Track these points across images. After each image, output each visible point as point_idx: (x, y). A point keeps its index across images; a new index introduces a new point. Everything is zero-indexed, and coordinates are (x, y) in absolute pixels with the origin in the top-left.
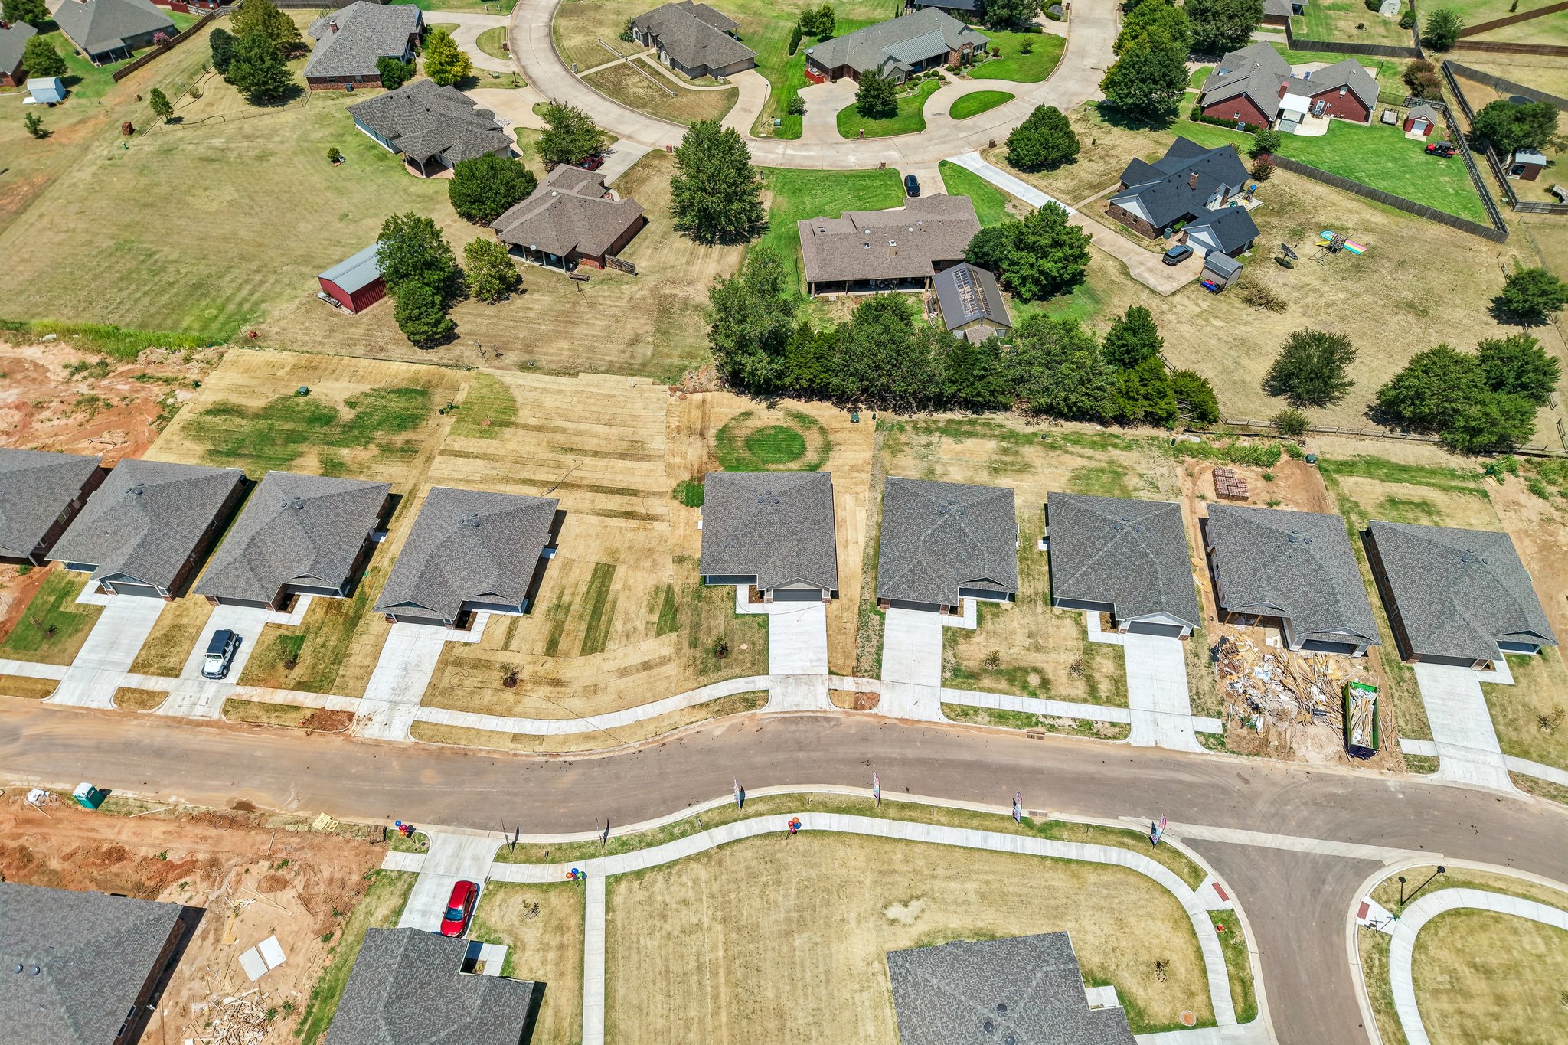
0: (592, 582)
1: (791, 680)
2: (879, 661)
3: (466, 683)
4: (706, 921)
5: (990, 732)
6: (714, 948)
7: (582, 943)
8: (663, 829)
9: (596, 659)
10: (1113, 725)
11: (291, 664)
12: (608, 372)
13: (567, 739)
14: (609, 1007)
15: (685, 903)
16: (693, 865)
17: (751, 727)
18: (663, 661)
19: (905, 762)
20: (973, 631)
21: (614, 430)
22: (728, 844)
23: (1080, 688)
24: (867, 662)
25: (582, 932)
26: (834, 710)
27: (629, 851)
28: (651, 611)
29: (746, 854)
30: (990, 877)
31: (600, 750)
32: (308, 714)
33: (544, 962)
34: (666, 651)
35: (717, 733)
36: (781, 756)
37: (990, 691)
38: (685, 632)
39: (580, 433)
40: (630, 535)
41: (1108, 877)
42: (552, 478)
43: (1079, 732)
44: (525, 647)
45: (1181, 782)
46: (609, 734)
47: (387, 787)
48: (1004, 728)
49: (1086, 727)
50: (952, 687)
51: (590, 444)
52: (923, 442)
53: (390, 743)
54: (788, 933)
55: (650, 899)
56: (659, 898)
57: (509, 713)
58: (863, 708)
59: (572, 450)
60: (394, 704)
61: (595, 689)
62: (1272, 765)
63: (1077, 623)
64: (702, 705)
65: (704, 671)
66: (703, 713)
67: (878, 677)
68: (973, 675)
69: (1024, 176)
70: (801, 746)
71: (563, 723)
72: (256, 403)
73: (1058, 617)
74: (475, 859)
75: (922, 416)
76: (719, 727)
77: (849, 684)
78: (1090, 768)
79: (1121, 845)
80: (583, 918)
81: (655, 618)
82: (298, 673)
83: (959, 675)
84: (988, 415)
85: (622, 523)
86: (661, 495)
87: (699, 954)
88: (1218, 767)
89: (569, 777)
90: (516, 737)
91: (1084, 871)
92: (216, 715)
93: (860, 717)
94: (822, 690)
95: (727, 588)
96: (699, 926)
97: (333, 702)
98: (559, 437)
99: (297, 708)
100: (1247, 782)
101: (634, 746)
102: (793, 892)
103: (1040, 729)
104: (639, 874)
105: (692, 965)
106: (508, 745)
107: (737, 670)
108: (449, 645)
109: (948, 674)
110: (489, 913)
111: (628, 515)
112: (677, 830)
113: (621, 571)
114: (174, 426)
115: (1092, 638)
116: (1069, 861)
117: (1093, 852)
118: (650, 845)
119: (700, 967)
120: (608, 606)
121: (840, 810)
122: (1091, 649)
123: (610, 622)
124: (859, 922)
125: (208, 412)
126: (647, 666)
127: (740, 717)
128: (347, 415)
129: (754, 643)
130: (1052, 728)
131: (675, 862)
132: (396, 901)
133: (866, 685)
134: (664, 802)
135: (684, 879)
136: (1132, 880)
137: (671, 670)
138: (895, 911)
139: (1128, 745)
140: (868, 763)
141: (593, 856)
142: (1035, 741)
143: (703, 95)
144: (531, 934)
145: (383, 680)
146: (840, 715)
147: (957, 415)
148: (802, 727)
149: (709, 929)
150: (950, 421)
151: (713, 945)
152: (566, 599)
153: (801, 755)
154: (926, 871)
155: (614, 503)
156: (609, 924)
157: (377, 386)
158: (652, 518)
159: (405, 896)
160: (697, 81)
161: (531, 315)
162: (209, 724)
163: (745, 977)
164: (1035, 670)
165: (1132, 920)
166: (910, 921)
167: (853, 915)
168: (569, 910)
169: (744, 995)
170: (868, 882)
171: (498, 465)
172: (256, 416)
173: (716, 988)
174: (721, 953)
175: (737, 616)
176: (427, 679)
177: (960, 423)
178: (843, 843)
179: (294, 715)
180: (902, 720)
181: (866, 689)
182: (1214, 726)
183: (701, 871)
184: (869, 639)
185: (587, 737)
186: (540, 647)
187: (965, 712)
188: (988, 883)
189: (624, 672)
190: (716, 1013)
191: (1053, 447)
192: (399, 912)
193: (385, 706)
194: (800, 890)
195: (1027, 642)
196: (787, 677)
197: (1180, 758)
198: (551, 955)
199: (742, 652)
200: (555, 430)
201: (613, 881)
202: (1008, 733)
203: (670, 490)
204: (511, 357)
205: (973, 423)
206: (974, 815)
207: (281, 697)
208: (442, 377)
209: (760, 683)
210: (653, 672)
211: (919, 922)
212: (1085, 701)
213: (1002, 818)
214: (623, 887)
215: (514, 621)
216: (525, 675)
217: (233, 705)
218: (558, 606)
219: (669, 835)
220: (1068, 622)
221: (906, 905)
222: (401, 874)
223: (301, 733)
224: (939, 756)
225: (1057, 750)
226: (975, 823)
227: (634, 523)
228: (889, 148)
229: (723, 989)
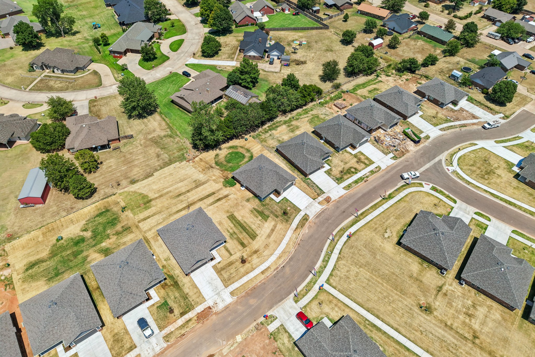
1: (308, 207)
2: (320, 189)
3: (232, 271)
5: (358, 187)
7: (339, 300)
8: (323, 261)
9: (258, 238)
10: (376, 168)
11: (171, 311)
12: (161, 168)
13: (275, 262)
17: (312, 224)
18: (275, 226)
19: (351, 206)
20: (331, 168)
22: (340, 252)
23: (363, 166)
24: (318, 191)
25: (336, 298)
26: (324, 207)
28: (257, 217)
29: (346, 250)
30: (393, 214)
31: (286, 258)
32: (196, 318)
34: (273, 223)
35: (307, 231)
36: (326, 225)
37: (348, 178)
38: (271, 215)
39: (176, 189)
40: (226, 204)
41: (409, 197)
42: (184, 205)
43: (373, 174)
44: (236, 250)
45: (399, 170)
46: (284, 252)
48: (359, 184)
49: (372, 172)
50: (340, 183)
51: (183, 190)
52: (269, 135)
53: (230, 304)
54: (375, 258)
57: (253, 269)
58: (329, 201)
59: (180, 195)
60: (218, 294)
61: (267, 246)
63: (347, 152)
64: (296, 228)
65: (287, 221)
66: (299, 230)
67: (324, 193)
68: (341, 178)
69: (212, 59)
70: (328, 220)
71: (270, 259)
72: (45, 254)
73: (342, 154)
74: (291, 307)
76: (305, 230)
77: (320, 199)
78: (382, 180)
79: (404, 189)
80: (333, 295)
81: (260, 218)
82: (177, 312)
83: (339, 180)
85: (220, 203)
86: (221, 189)
89: (287, 270)
90: (263, 273)
91: (405, 199)
92: (165, 345)
93: (331, 204)
94: (317, 204)
95: (268, 198)
97: (199, 309)
98: (171, 194)
99: (190, 320)
101: (293, 250)
102: (365, 249)
103: (365, 179)
107: (294, 215)
108: (214, 267)
109: (337, 181)
111: (219, 200)
112: (326, 259)
113: (236, 214)
115: (353, 154)
116: (400, 200)
117: (402, 195)
120: (245, 225)
121: (352, 225)
122: (355, 156)
124: (383, 243)
126: (273, 230)
127: (307, 224)
129: (290, 206)
130: (367, 177)
132: (286, 335)
133: (324, 196)
134: (316, 256)
135: (342, 267)
137: (279, 226)
138: (386, 235)
139: (383, 170)
140: (344, 212)
141: (316, 281)
142: (367, 182)
143: (85, 77)
144: (326, 309)
145: (207, 291)
146: (327, 207)
148: (322, 216)
152: (231, 231)
153: (330, 221)
154: (381, 223)
155: (211, 199)
156: (339, 291)
157: (87, 219)
158: (226, 196)
159: (286, 332)
160: (78, 73)
161: (114, 167)
162: (166, 349)
164: (351, 168)
165: (422, 201)
166: (391, 234)
167: (380, 243)
168: (327, 297)
170: (374, 234)
171: (162, 213)
173: (376, 281)
175: (278, 203)
176: (219, 280)
178: (360, 231)
179: (190, 323)
180: (339, 198)
182: (391, 155)
183: (341, 262)
184: (313, 186)
185: (280, 257)
186: (240, 247)
187: (349, 187)
188: (394, 215)
189: (269, 236)
191: (297, 119)
192: (290, 336)
193: (216, 297)
194: (365, 247)
195: (343, 163)
196: (306, 207)
197: (394, 165)
198: (336, 309)
199: (290, 210)
201: (328, 281)
202: (361, 184)
203: (222, 186)
204: (124, 183)
206: (375, 205)
208: (108, 202)
209: (302, 214)
211: (393, 233)
212: (366, 167)
213: (380, 201)
215: (225, 247)
216: (245, 257)
217: (167, 338)
218: (231, 234)
219: (326, 261)
220: (345, 153)
221: (387, 232)
222: (278, 329)
223: (200, 325)
224: (355, 199)
225: (373, 181)
226: (377, 206)
227: (224, 201)
229: (378, 280)
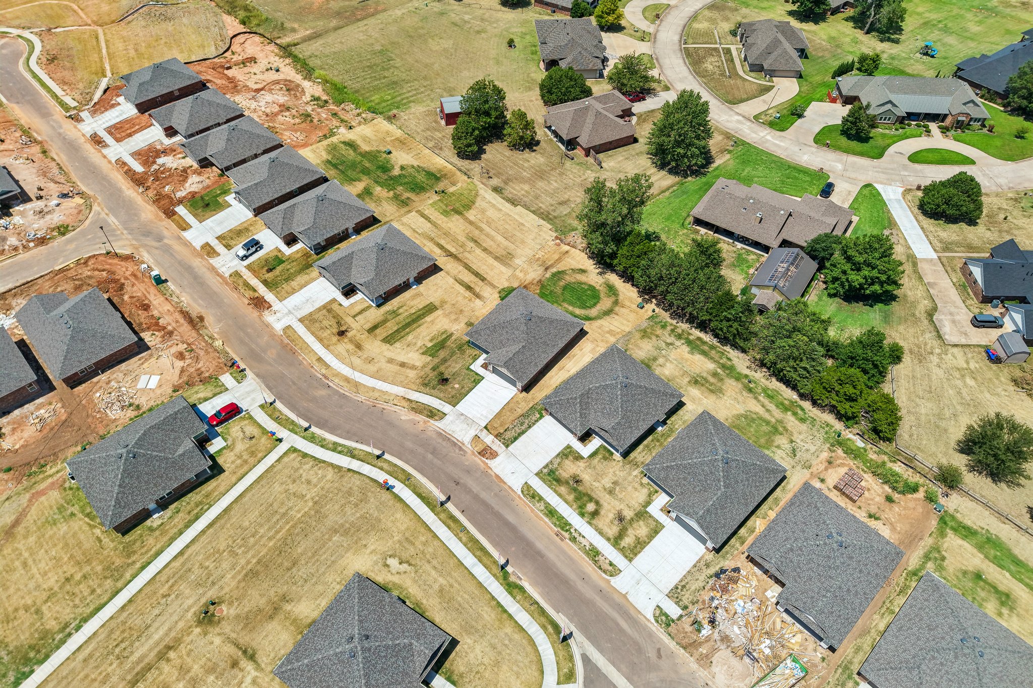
0: (420, 310)
1: (462, 417)
2: (516, 439)
3: (324, 322)
4: (308, 496)
5: (537, 516)
6: (299, 511)
7: (255, 466)
8: (335, 443)
9: (385, 347)
10: (611, 564)
11: (270, 270)
13: (338, 375)
14: (236, 501)
15: (309, 482)
16: (330, 469)
17: (421, 426)
18: (413, 367)
19: (476, 497)
20: (582, 458)
21: (506, 243)
22: (354, 471)
23: (613, 531)
24: (509, 435)
25: (259, 462)
26: (468, 447)
27: (312, 442)
28: (431, 340)
29: (356, 481)
30: (456, 585)
31: (346, 390)
32: (256, 295)
33: (233, 462)
34: (419, 364)
35: (403, 418)
36: (420, 450)
37: (560, 495)
38: (436, 360)
39: (488, 235)
40: (460, 298)
42: (453, 250)
43: (587, 553)
44: (362, 322)
45: (618, 624)
46: (357, 385)
47: (253, 346)
48: (547, 520)
49: (594, 553)
50: (541, 478)
51: (487, 243)
52: (669, 341)
53: (273, 328)
54: (336, 531)
55: (297, 470)
56: (301, 471)
57: (327, 347)
58: (483, 456)
59: (476, 241)
60: (290, 312)
61: (371, 361)
62: (688, 662)
63: (650, 495)
64: (409, 400)
65: (425, 385)
66: (406, 404)
67: (507, 446)
68: (558, 481)
69: (921, 217)
70: (434, 452)
71: (344, 366)
72: (365, 147)
73: (642, 484)
74: (253, 400)
75: (685, 326)
76: (406, 415)
77: (489, 439)
78: (572, 576)
79: (544, 627)
80: (265, 457)
81: (430, 345)
82: (270, 276)
83: (550, 475)
84: (728, 348)
86: (494, 287)
87: (291, 508)
88: (651, 635)
89: (322, 392)
90: (320, 359)
91: (508, 623)
92: (227, 275)
93: (478, 460)
94: (472, 433)
95: (477, 352)
96: (303, 496)
97: (269, 297)
98: (477, 232)
99: (255, 291)
100: (659, 656)
101: (361, 398)
102: (358, 515)
103: (566, 535)
104: (305, 455)
105: (282, 511)
106: (312, 360)
107: (442, 395)
108: (334, 300)
109: (545, 471)
110: (234, 427)
111: (469, 288)
112: (339, 448)
113: (439, 312)
114: (325, 143)
115: (649, 509)
116: (505, 611)
117: (523, 618)
118: (322, 446)
119: (284, 514)
120: (415, 325)
121: (419, 495)
122: (642, 514)
123: (408, 333)
124: (371, 553)
125: (344, 143)
126: (403, 365)
127: (421, 418)
128: (396, 172)
129: (463, 387)
130: (574, 539)
131: (324, 462)
132: (209, 395)
133: (497, 446)
134: (348, 432)
136: (529, 649)
137: (412, 374)
138: (393, 562)
139: (608, 582)
140: (457, 484)
141: (296, 433)
142: (557, 539)
143: (746, 83)
144: (240, 447)
145: (294, 300)
146: (469, 452)
147: (707, 338)
148: (444, 443)
149: (306, 501)
150: (699, 339)
151: (299, 509)
152: (401, 311)
153: (430, 456)
154: (428, 556)
155: (468, 278)
156: (273, 466)
157: (422, 165)
158: (478, 296)
160: (752, 74)
161: (526, 165)
162: (221, 276)
163: (297, 535)
164: (597, 503)
166: (394, 572)
167: (373, 547)
168: (264, 448)
169: (289, 541)
170: (396, 538)
171: (436, 230)
172: (361, 154)
174: (299, 515)
175: (468, 369)
176: (312, 310)
177: (704, 343)
178: (404, 512)
179: (251, 293)
180: (497, 476)
181: (494, 448)
182: (674, 611)
183: (330, 474)
184: (522, 424)
185: (347, 380)
186: (368, 326)
187: (534, 496)
188: (451, 586)
189: (390, 361)
190: (270, 539)
191: (750, 390)
192: (206, 399)
193: (286, 311)
194: (362, 517)
195: (609, 485)
196: (462, 415)
197: (632, 612)
198: (239, 462)
199: (453, 388)
200: (478, 228)
201: (293, 450)
202: (547, 525)
203: (502, 287)
204: (495, 182)
205: (712, 347)
206: (483, 549)
207: (254, 282)
208: (454, 175)
209: (446, 408)
210: (404, 369)
211: (398, 576)
212: (608, 539)
213: (495, 562)
214: (293, 456)
215: (369, 307)
216: (349, 334)
217: (237, 274)
218: (394, 312)
219: (335, 448)
220: (645, 491)
221: (400, 563)
222: (223, 385)
223: (247, 301)
224: (497, 508)
225: (564, 552)
226: (478, 553)
227: (468, 294)
228: (840, 161)
